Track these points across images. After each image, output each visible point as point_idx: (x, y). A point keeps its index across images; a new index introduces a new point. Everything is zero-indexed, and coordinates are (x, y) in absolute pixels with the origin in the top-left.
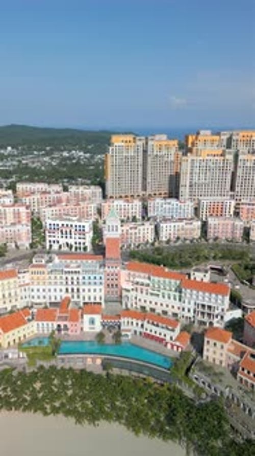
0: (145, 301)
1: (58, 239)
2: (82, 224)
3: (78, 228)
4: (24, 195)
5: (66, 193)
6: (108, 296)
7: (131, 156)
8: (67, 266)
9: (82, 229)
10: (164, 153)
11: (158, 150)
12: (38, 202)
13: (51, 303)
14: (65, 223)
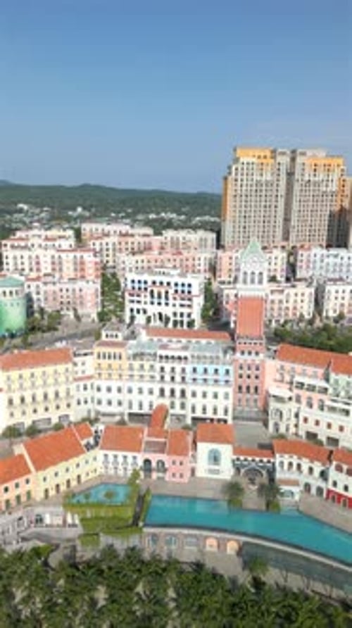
0: (317, 423)
1: (145, 307)
2: (186, 281)
3: (180, 288)
4: (92, 237)
5: (159, 238)
6: (239, 408)
7: (266, 181)
8: (164, 347)
9: (186, 289)
10: (321, 179)
11: (312, 173)
12: (114, 250)
13: (130, 414)
14: (158, 279)
